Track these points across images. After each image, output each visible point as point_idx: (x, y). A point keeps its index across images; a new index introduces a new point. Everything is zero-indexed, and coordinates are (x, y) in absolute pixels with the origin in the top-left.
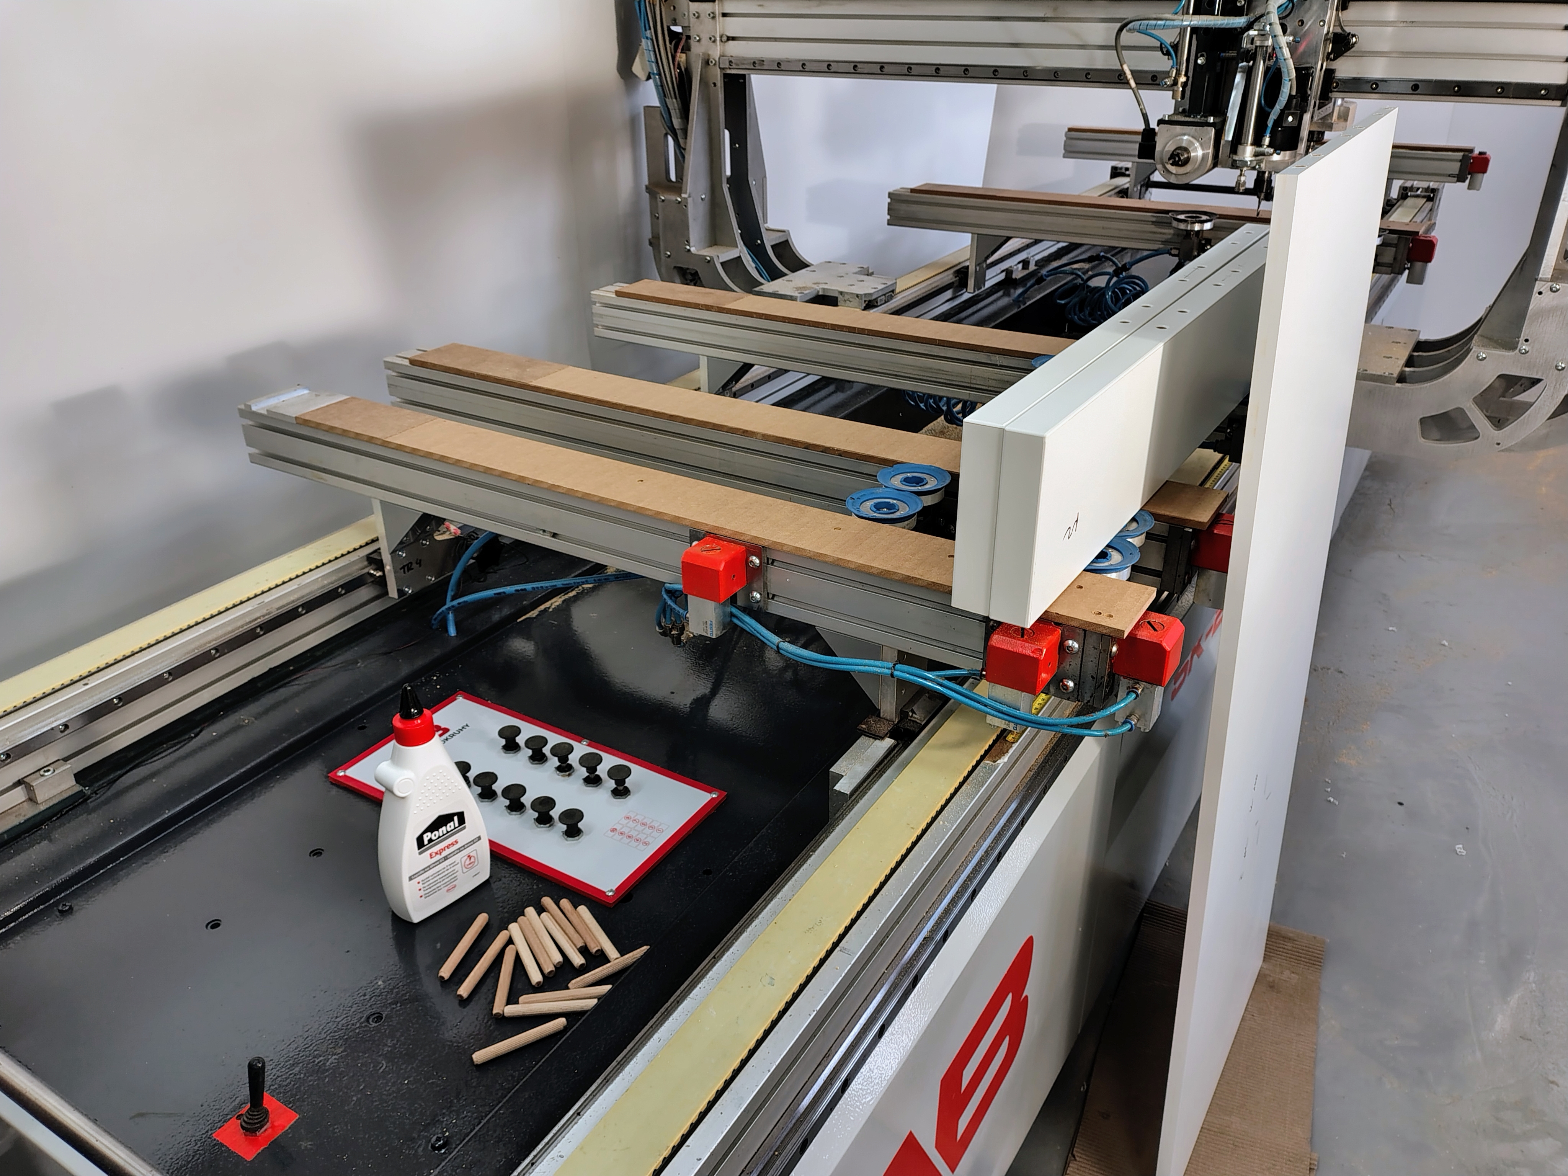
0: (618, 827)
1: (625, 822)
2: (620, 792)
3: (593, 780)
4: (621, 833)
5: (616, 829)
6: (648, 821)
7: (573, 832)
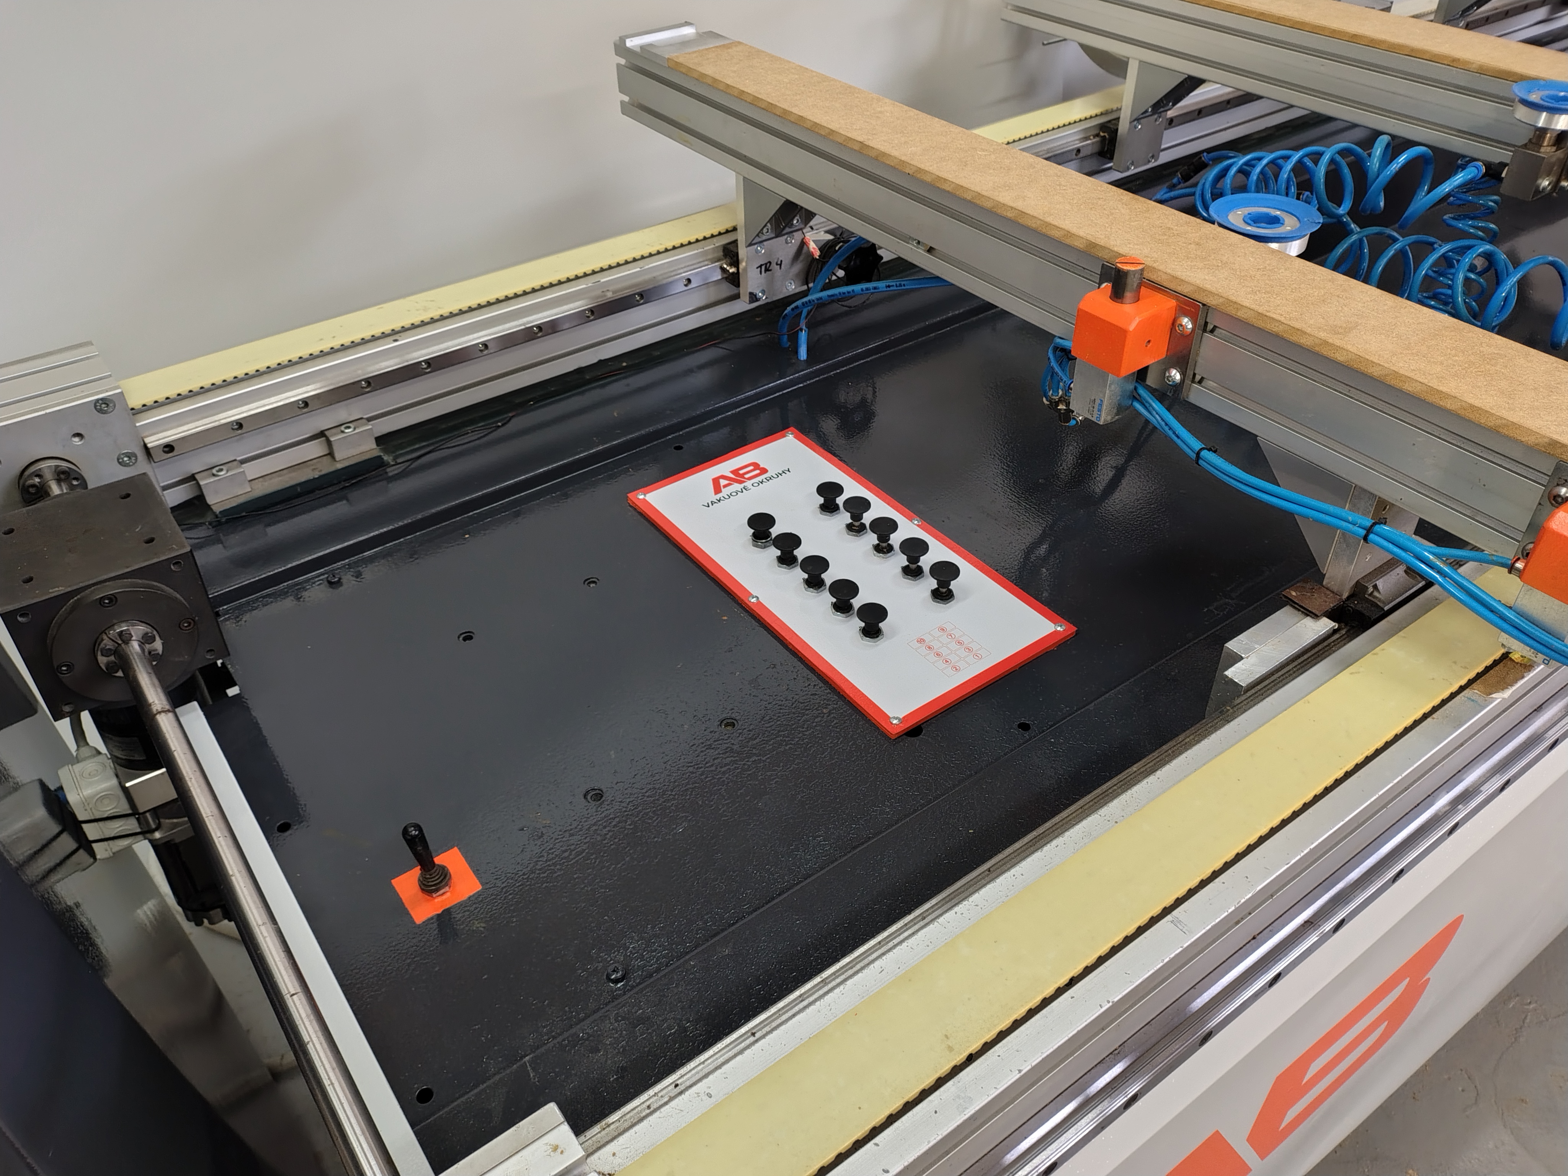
0: (927, 638)
1: (937, 633)
2: (942, 594)
3: (912, 572)
4: (929, 648)
5: (924, 641)
6: (966, 640)
7: (872, 631)
